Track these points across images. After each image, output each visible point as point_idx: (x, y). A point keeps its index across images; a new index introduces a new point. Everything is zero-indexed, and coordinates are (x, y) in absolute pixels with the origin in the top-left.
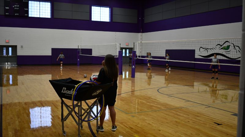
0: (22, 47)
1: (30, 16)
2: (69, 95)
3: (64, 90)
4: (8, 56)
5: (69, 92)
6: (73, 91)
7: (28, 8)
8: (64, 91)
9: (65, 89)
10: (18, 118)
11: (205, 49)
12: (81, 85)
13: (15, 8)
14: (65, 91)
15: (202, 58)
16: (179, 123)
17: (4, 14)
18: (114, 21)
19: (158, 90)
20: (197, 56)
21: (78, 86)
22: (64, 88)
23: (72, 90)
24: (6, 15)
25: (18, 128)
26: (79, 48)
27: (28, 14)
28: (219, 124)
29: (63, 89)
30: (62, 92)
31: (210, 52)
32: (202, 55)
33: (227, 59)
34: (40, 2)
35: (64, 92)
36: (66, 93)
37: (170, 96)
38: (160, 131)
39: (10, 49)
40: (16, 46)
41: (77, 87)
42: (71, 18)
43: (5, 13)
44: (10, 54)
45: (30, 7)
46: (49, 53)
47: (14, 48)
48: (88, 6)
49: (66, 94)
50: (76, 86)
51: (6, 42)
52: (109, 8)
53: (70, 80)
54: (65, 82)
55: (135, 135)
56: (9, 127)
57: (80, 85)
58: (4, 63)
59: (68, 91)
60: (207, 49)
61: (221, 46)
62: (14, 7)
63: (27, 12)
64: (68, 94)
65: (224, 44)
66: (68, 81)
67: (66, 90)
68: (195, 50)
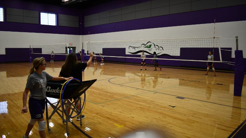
2: (55, 93)
11: (133, 48)
14: (49, 90)
15: (131, 54)
16: (143, 108)
18: (60, 25)
19: (109, 81)
20: (127, 53)
21: (65, 84)
23: (58, 89)
26: (31, 48)
28: (173, 107)
29: (48, 88)
30: (46, 91)
31: (137, 50)
32: (131, 52)
33: (149, 55)
37: (121, 85)
38: (133, 117)
42: (22, 22)
46: (4, 53)
48: (38, 12)
49: (51, 93)
50: (63, 84)
52: (56, 14)
55: (115, 125)
59: (54, 90)
60: (134, 48)
61: (145, 45)
64: (53, 93)
65: (147, 43)
67: (51, 89)
68: (125, 48)
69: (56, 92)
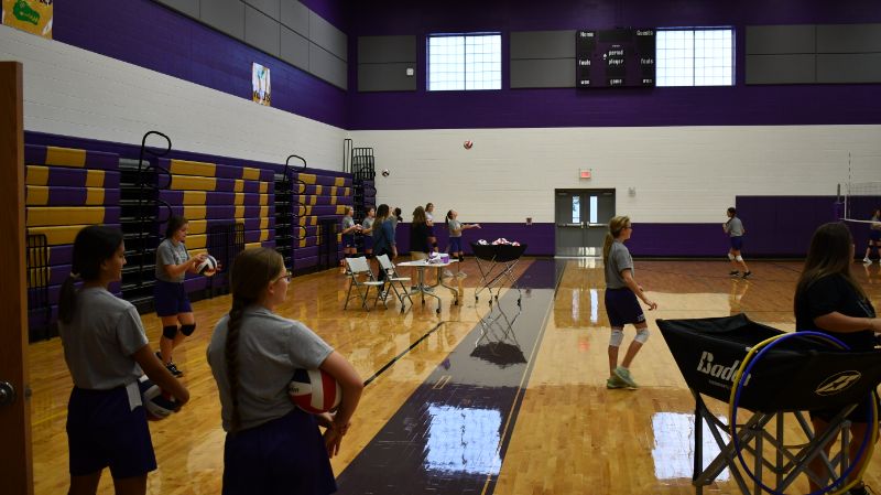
0: (632, 193)
1: (660, 82)
2: (724, 382)
3: (706, 362)
4: (585, 225)
5: (722, 372)
6: (738, 368)
7: (653, 57)
8: (707, 365)
9: (711, 358)
10: (561, 447)
12: (769, 348)
13: (610, 62)
17: (574, 85)
21: (759, 349)
22: (705, 353)
23: (734, 366)
24: (580, 88)
25: (548, 485)
26: (842, 194)
27: (653, 77)
29: (704, 357)
30: (699, 369)
34: (694, 30)
35: (704, 370)
36: (713, 374)
39: (594, 200)
40: (613, 191)
41: (754, 354)
42: (811, 80)
43: (578, 81)
44: (594, 219)
45: (659, 54)
47: (607, 197)
49: (714, 378)
50: (751, 350)
51: (581, 179)
53: (740, 324)
54: (718, 330)
56: (520, 476)
57: (767, 344)
58: (574, 249)
59: (722, 367)
62: (609, 58)
63: (651, 71)
64: (719, 380)
66: (733, 327)
67: (713, 364)
69: (728, 379)
